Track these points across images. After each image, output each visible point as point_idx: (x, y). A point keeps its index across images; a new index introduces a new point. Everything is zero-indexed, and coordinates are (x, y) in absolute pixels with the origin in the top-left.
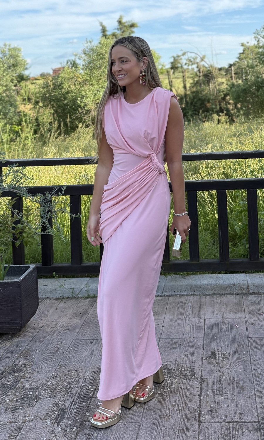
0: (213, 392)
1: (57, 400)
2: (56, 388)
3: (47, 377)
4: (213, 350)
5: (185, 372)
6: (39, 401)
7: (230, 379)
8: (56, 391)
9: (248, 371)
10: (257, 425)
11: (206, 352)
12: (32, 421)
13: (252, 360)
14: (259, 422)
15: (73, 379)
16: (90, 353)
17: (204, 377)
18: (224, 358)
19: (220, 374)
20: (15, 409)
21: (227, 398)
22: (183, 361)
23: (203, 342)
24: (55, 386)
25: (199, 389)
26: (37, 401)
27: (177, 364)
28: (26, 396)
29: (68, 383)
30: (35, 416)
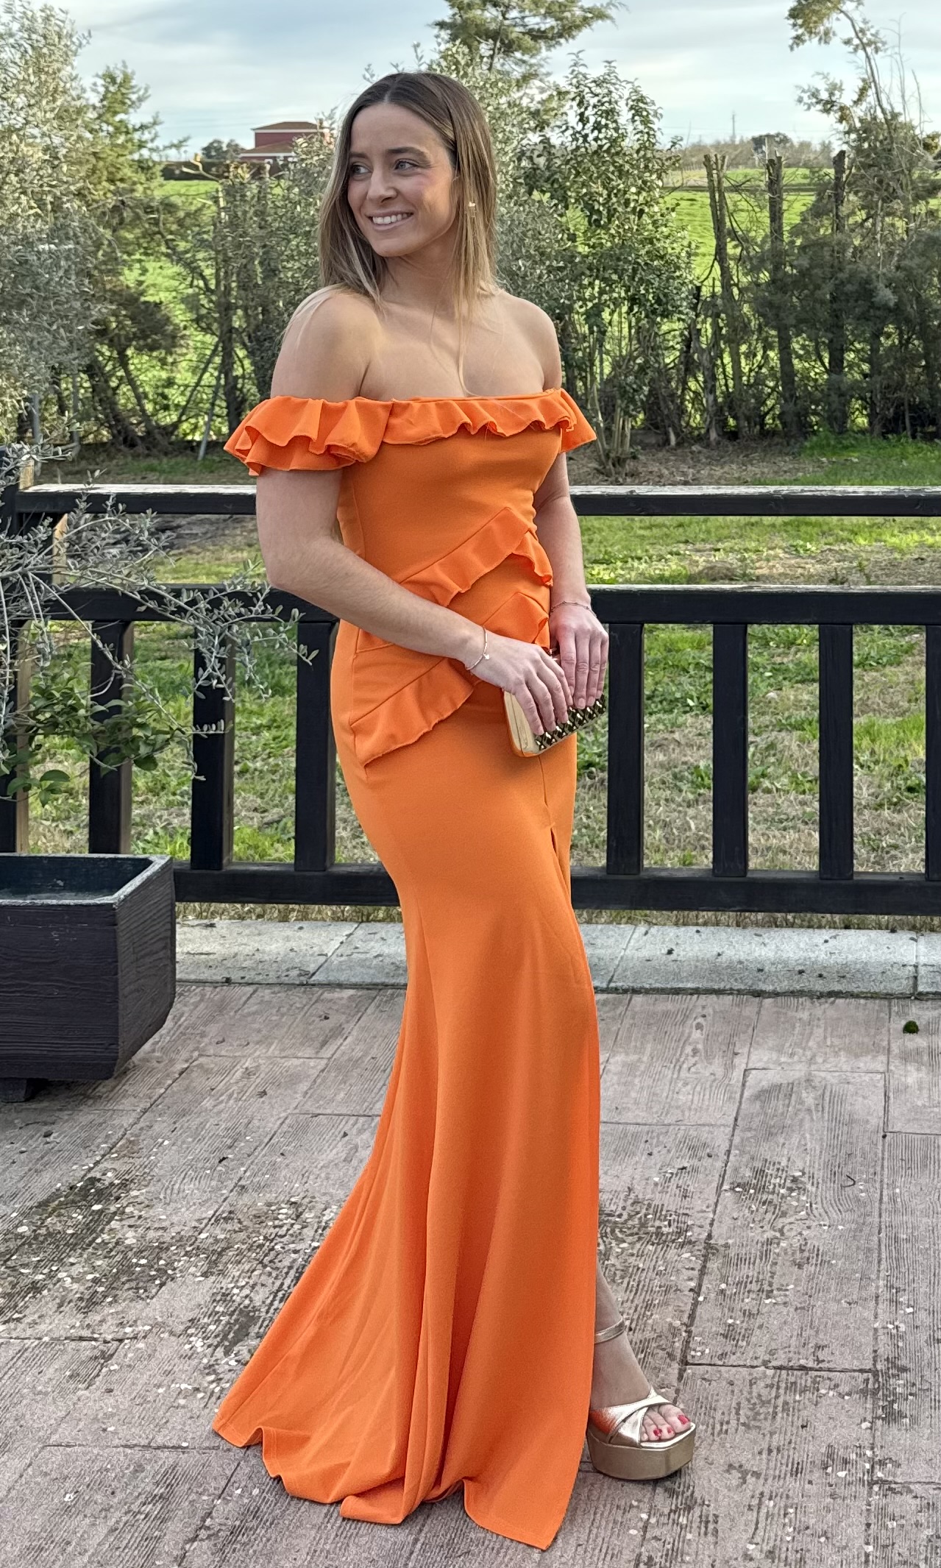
0: (739, 1283)
1: (226, 1283)
2: (224, 1250)
3: (197, 1216)
4: (758, 1165)
5: (657, 1223)
6: (170, 1284)
7: (802, 1251)
8: (224, 1259)
9: (866, 1230)
10: (867, 1380)
11: (736, 1170)
12: (144, 1337)
13: (885, 1199)
14: (875, 1373)
15: (281, 1227)
16: (343, 1155)
17: (718, 1240)
18: (791, 1190)
19: (770, 1234)
20: (89, 1303)
21: (785, 1303)
22: (653, 1192)
23: (731, 1141)
24: (223, 1245)
25: (696, 1273)
26: (162, 1285)
27: (630, 1201)
28: (126, 1269)
29: (265, 1238)
30: (156, 1325)
